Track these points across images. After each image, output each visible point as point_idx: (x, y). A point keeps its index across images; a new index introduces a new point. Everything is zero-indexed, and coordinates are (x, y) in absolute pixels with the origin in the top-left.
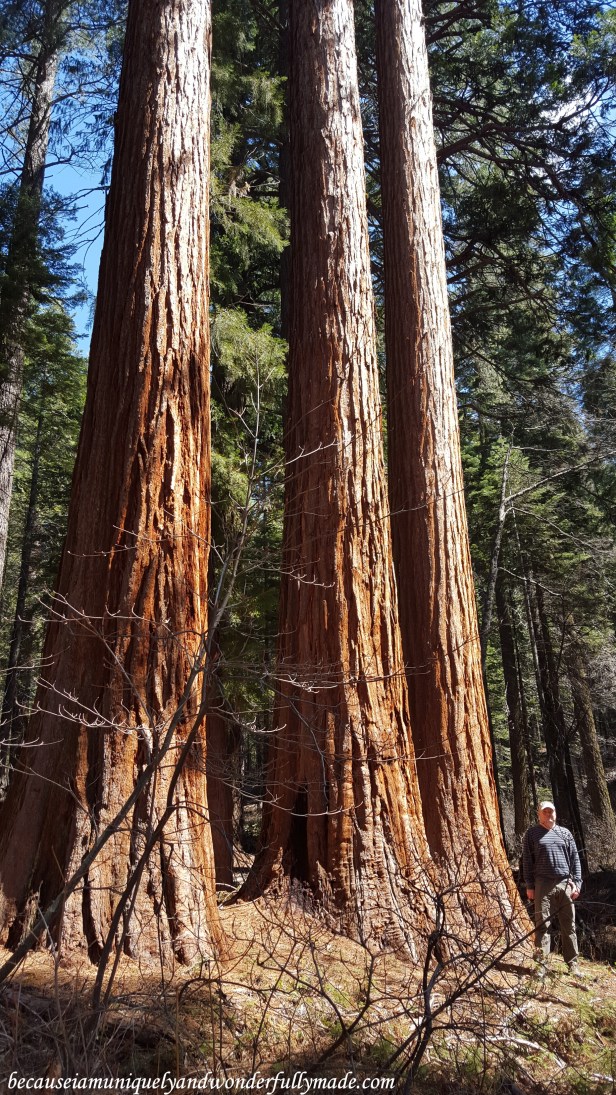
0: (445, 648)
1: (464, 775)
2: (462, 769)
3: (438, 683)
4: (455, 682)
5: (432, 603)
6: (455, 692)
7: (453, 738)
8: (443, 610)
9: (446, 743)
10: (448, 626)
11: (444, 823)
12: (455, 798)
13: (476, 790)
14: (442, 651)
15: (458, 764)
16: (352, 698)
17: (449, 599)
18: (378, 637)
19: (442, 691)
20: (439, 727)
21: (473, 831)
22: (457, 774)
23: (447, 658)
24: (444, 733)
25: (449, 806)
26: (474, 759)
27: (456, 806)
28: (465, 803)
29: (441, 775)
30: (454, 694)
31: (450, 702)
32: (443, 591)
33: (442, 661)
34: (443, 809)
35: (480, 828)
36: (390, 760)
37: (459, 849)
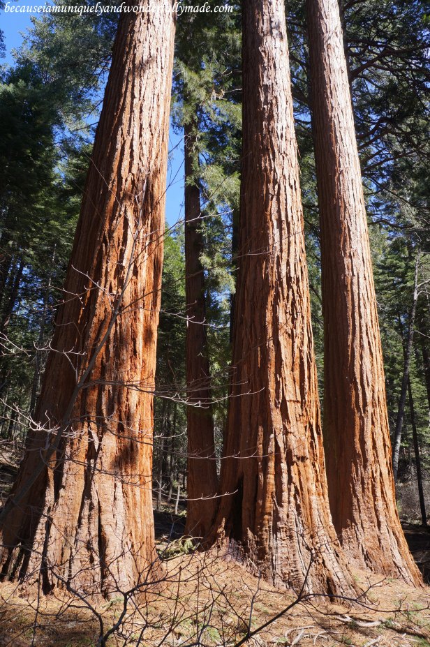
0: (358, 381)
1: (369, 467)
2: (368, 464)
3: (353, 406)
4: (365, 404)
5: (350, 350)
6: (365, 411)
7: (363, 443)
8: (357, 355)
9: (358, 446)
10: (361, 366)
11: (355, 500)
12: (363, 483)
13: (378, 478)
14: (356, 383)
15: (366, 460)
16: (276, 416)
17: (362, 347)
18: (297, 372)
19: (356, 411)
20: (354, 435)
21: (375, 505)
22: (365, 467)
23: (359, 387)
24: (357, 439)
25: (359, 489)
26: (377, 456)
27: (363, 488)
28: (370, 486)
29: (354, 468)
30: (364, 412)
31: (361, 418)
32: (357, 341)
33: (356, 389)
34: (355, 491)
35: (380, 503)
36: (303, 459)
37: (364, 517)
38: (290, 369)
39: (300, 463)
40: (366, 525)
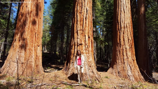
0: (119, 22)
1: (122, 47)
2: (121, 46)
3: (117, 29)
4: (121, 28)
5: (117, 13)
6: (121, 30)
7: (120, 39)
8: (119, 14)
9: (118, 41)
10: (120, 17)
11: (117, 57)
12: (119, 51)
13: (125, 50)
15: (121, 45)
17: (121, 11)
19: (118, 31)
20: (117, 38)
21: (123, 58)
22: (120, 47)
23: (119, 23)
25: (118, 53)
26: (125, 43)
27: (120, 53)
28: (122, 52)
29: (117, 48)
30: (121, 31)
31: (120, 32)
32: (120, 10)
33: (118, 24)
34: (117, 54)
36: (81, 44)
37: (120, 61)
38: (80, 22)
39: (80, 45)
40: (120, 64)
